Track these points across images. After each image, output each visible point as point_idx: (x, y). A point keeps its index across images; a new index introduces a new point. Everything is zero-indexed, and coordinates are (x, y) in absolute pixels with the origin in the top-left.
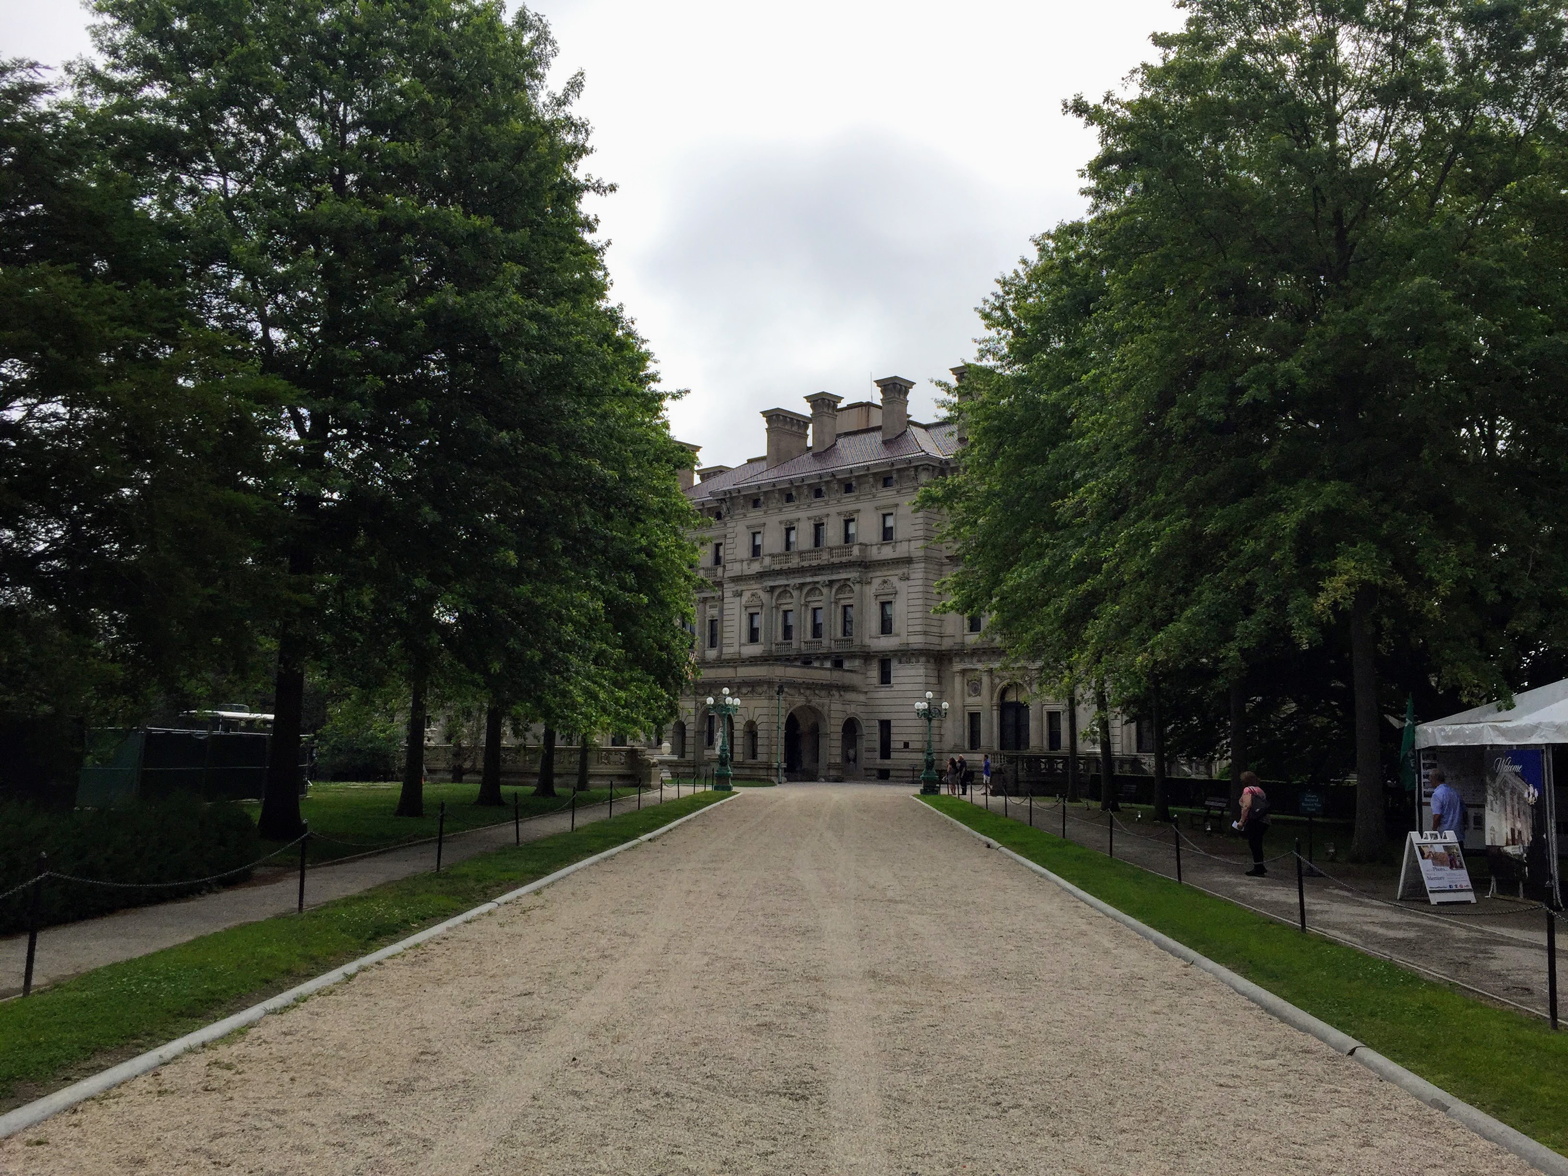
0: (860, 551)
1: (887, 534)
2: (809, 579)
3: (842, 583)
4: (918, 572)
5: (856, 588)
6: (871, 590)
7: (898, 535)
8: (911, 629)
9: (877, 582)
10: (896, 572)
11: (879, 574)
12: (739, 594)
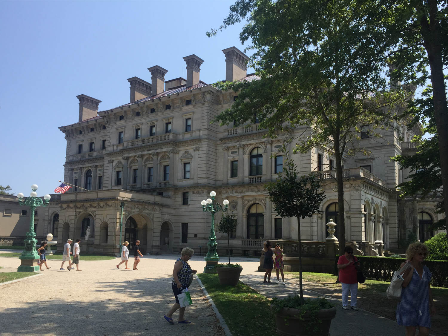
0: (173, 136)
1: (188, 128)
2: (146, 152)
3: (163, 154)
4: (204, 146)
5: (171, 155)
6: (178, 157)
7: (194, 128)
8: (199, 176)
9: (182, 153)
10: (192, 147)
11: (183, 148)
12: (112, 162)
